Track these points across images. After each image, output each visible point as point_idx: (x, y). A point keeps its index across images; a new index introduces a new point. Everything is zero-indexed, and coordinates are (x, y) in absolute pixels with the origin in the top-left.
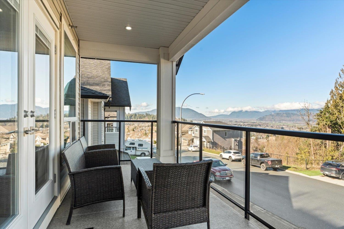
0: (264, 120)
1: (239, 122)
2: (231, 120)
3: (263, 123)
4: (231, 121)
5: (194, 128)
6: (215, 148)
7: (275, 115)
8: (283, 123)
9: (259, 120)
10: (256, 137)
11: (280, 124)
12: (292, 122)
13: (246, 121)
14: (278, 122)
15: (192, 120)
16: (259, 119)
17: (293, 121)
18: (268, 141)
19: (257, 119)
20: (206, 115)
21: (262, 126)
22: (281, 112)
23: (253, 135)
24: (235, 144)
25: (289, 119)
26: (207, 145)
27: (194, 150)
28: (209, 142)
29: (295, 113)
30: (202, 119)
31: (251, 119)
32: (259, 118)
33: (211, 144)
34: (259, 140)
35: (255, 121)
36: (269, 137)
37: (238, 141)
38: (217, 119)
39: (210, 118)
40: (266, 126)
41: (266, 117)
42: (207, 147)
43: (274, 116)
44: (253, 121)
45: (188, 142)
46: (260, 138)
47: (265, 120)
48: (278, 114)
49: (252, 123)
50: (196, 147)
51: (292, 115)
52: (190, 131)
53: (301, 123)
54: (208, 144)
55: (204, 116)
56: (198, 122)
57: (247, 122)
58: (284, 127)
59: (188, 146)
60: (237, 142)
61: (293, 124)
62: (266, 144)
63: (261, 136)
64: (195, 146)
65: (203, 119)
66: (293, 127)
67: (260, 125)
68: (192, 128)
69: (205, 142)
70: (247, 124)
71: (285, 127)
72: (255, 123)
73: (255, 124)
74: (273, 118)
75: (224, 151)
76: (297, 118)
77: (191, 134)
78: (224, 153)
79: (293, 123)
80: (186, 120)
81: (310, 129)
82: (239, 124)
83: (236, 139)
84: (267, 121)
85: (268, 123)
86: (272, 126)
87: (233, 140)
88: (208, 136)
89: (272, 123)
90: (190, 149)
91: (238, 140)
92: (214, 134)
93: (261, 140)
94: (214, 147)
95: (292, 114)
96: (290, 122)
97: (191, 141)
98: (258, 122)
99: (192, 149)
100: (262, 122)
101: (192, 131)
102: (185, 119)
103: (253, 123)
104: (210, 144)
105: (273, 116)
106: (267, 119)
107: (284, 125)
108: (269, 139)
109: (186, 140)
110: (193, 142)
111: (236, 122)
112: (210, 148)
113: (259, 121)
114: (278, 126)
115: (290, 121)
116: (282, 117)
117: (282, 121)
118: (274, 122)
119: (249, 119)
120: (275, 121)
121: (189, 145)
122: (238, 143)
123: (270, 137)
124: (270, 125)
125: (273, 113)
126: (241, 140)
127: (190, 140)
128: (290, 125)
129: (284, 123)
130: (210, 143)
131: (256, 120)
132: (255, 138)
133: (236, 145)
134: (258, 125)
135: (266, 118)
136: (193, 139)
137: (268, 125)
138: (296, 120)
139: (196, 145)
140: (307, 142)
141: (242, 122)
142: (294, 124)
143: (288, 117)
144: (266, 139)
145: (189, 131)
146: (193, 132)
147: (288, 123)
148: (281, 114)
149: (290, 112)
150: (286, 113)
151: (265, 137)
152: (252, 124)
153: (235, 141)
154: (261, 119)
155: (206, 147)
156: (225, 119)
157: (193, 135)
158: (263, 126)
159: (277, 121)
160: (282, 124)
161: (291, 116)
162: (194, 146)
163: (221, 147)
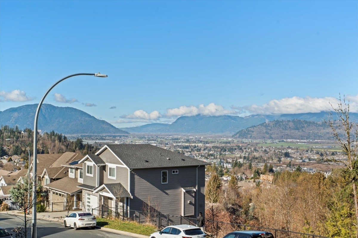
0: (249, 136)
1: (195, 142)
2: (176, 137)
3: (246, 143)
4: (176, 140)
5: (83, 162)
6: (137, 213)
7: (271, 124)
8: (287, 142)
9: (239, 137)
10: (233, 178)
11: (282, 146)
12: (305, 141)
13: (210, 139)
14: (277, 141)
15: (80, 138)
16: (238, 135)
17: (307, 139)
18: (258, 184)
19: (233, 133)
20: (117, 127)
21: (244, 150)
22: (283, 118)
23: (226, 172)
24: (188, 202)
25: (299, 133)
26: (117, 206)
27: (81, 226)
28: (122, 200)
29: (312, 120)
30: (107, 134)
31: (220, 134)
32: (238, 133)
33: (127, 205)
34: (240, 184)
35: (230, 139)
36: (259, 176)
37: (194, 195)
38: (143, 133)
39: (127, 133)
40: (253, 149)
41: (252, 129)
42: (118, 214)
43: (270, 128)
44: (225, 139)
45: (67, 202)
46: (242, 179)
47: (251, 137)
48: (278, 122)
49: (224, 143)
50: (86, 218)
51: (305, 125)
52: (74, 170)
53: (323, 143)
54: (121, 204)
55: (112, 126)
56: (97, 141)
57: (212, 142)
58: (290, 151)
59: (66, 213)
60: (192, 196)
61: (308, 145)
62: (254, 192)
63: (244, 174)
64: (85, 215)
65: (109, 134)
66: (307, 151)
67: (241, 149)
68: (77, 163)
69: (111, 199)
70: (213, 147)
71: (293, 151)
72: (229, 143)
73: (229, 145)
74: (267, 133)
75: (160, 226)
76: (316, 131)
77: (76, 179)
78: (161, 233)
79: (309, 142)
80: (65, 138)
81: (351, 163)
82: (195, 147)
83: (189, 188)
84: (255, 138)
85: (257, 144)
86: (265, 151)
87: (183, 190)
88: (120, 184)
89: (266, 143)
90: (70, 222)
91: (195, 190)
92: (136, 177)
93: (243, 182)
94: (134, 213)
95: (306, 122)
96: (302, 141)
97: (75, 198)
98: (235, 141)
99: (75, 224)
100: (244, 140)
101: (79, 170)
102: (63, 135)
103: (226, 143)
104: (125, 205)
105: (267, 126)
106: (254, 134)
107: (289, 148)
108: (261, 181)
109: (60, 195)
110: (79, 198)
111: (188, 141)
112: (125, 215)
113: (238, 139)
114: (279, 149)
115: (302, 138)
116: (286, 129)
117: (287, 139)
118: (269, 141)
119: (217, 134)
120: (271, 138)
121: (69, 208)
122: (195, 197)
123: (261, 175)
124: (262, 147)
125: (267, 121)
126: (202, 191)
127: (73, 196)
128: (301, 148)
129: (291, 142)
130: (125, 201)
131: (233, 136)
132: (229, 178)
133: (191, 203)
134: (235, 149)
135: (253, 132)
136: (81, 192)
137: (257, 149)
138: (314, 136)
139: (87, 212)
140: (345, 190)
141: (201, 142)
142: (310, 146)
143: (297, 129)
144: (253, 180)
145: (70, 170)
146: (81, 173)
147: (297, 142)
148: (284, 123)
149: (302, 119)
150: (293, 121)
151: (252, 176)
152: (223, 145)
153: (187, 195)
154: (242, 134)
155: (114, 214)
156: (163, 133)
157: (81, 181)
158: (246, 151)
159: (276, 139)
160: (286, 146)
161: (304, 127)
162: (80, 215)
163: (153, 210)
